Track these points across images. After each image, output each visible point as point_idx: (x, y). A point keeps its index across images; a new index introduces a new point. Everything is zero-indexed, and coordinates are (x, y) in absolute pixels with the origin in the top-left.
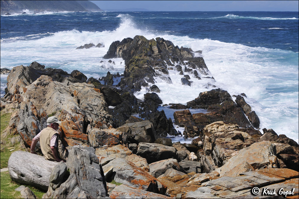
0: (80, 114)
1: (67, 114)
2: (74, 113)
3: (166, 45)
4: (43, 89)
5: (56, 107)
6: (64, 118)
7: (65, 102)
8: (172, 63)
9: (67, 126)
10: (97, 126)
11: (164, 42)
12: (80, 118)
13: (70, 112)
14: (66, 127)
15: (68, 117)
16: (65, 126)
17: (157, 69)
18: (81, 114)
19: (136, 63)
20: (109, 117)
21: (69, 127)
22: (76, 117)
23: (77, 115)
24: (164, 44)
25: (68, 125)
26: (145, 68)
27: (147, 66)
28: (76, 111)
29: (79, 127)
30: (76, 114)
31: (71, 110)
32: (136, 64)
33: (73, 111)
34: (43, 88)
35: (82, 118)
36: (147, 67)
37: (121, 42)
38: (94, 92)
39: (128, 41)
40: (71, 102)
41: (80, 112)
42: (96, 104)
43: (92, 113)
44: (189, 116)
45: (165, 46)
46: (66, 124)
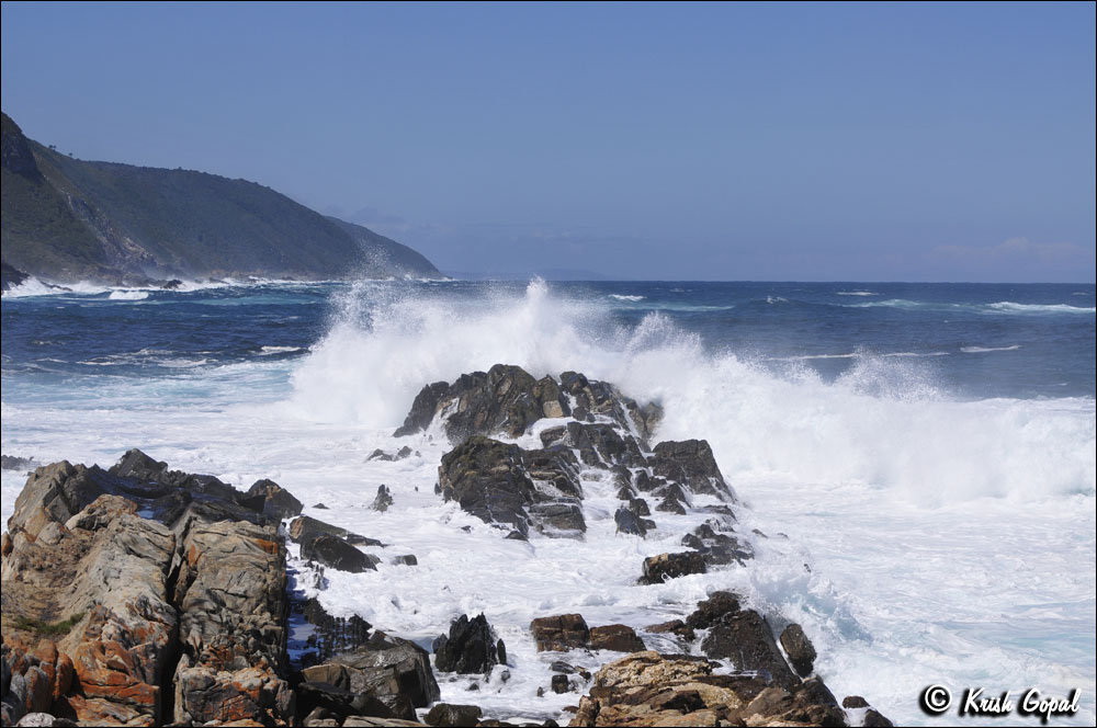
0: (156, 620)
1: (110, 621)
2: (135, 618)
3: (592, 397)
4: (84, 541)
5: (89, 599)
6: (93, 632)
7: (121, 583)
8: (602, 460)
9: (94, 657)
10: (214, 661)
11: (586, 389)
12: (156, 635)
13: (121, 612)
14: (88, 660)
15: (110, 628)
16: (86, 659)
17: (541, 478)
18: (161, 621)
19: (471, 458)
20: (273, 632)
21: (97, 661)
22: (143, 631)
23: (147, 624)
24: (585, 396)
25: (99, 655)
26: (497, 476)
27: (505, 468)
28: (145, 610)
29: (144, 661)
30: (145, 621)
31: (127, 609)
32: (473, 461)
33: (132, 612)
34: (86, 538)
35: (164, 633)
36: (504, 473)
37: (454, 386)
38: (255, 551)
39: (474, 383)
40: (139, 583)
41: (158, 616)
42: (241, 590)
43: (210, 619)
44: (577, 633)
45: (588, 400)
46: (91, 652)
